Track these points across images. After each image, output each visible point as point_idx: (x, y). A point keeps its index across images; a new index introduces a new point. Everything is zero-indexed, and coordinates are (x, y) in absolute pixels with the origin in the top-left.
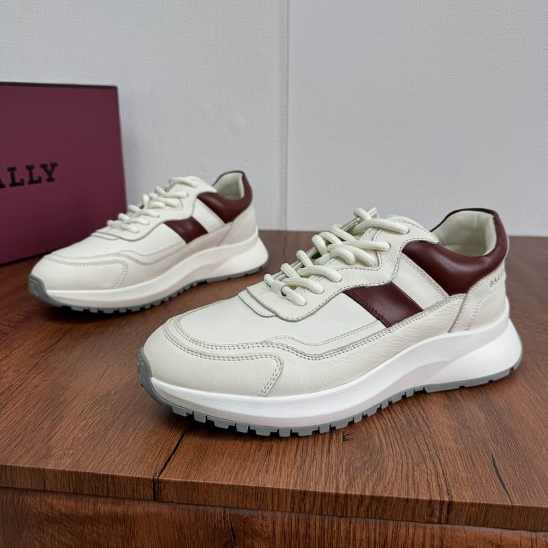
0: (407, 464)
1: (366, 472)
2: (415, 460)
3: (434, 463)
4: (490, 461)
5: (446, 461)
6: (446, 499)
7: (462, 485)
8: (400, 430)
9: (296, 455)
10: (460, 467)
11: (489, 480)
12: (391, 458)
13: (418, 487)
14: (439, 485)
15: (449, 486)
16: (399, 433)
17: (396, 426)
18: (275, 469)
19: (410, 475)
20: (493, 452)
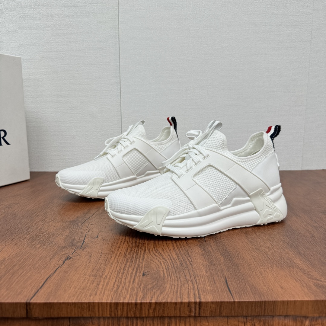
0: (178, 285)
1: (154, 291)
2: (182, 282)
3: (193, 283)
4: (224, 281)
5: (200, 282)
6: (198, 300)
7: (207, 293)
8: (175, 268)
9: (114, 285)
10: (207, 284)
11: (223, 290)
12: (169, 282)
13: (182, 296)
14: (194, 294)
15: (200, 294)
16: (175, 270)
17: (174, 266)
18: (101, 293)
19: (179, 290)
20: (226, 276)
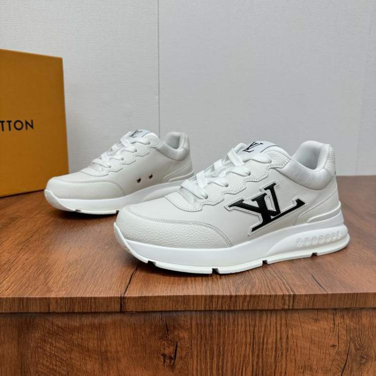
1: (244, 285)
3: (280, 279)
4: (311, 277)
5: (287, 278)
6: (292, 293)
7: (299, 287)
10: (295, 280)
12: (256, 278)
13: (275, 289)
14: (286, 288)
15: (292, 288)
18: (192, 287)
20: (312, 273)
